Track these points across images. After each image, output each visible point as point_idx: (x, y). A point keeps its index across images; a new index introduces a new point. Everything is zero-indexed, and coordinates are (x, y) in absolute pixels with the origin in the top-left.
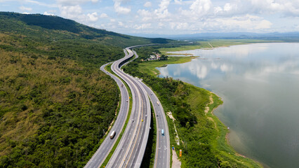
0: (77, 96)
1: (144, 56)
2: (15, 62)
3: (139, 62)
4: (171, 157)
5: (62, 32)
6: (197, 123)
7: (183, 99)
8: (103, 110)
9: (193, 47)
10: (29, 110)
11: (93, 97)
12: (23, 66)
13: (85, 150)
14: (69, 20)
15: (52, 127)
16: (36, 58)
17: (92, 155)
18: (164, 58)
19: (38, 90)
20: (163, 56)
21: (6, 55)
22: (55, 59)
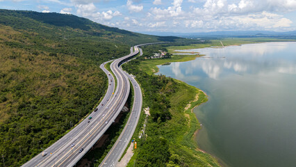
0: (61, 90)
1: (149, 54)
2: (15, 58)
3: (142, 60)
4: (127, 148)
5: (76, 30)
6: (170, 118)
7: (167, 96)
8: (80, 103)
9: (203, 45)
10: (8, 101)
11: (77, 92)
12: (20, 62)
13: (45, 139)
14: (83, 19)
15: (22, 118)
16: (37, 54)
17: (51, 144)
18: (168, 57)
19: (25, 84)
20: (168, 54)
21: (9, 51)
22: (56, 55)
